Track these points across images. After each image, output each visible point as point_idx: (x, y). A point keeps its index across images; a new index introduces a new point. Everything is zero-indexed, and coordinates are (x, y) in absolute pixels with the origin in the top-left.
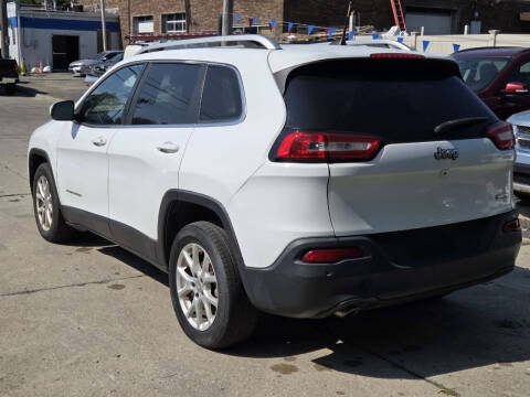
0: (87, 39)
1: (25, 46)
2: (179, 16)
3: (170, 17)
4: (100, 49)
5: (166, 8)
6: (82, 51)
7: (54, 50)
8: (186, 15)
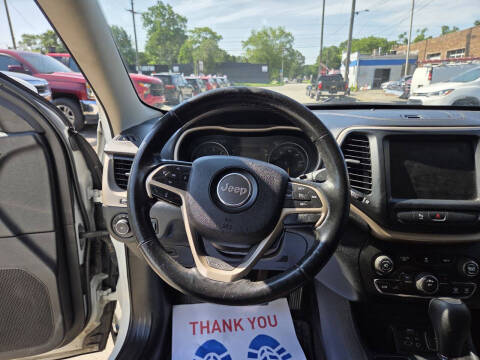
0: (395, 70)
1: (359, 75)
2: (459, 51)
3: (453, 52)
4: (403, 74)
5: (451, 46)
6: (391, 76)
7: (375, 76)
8: (466, 50)
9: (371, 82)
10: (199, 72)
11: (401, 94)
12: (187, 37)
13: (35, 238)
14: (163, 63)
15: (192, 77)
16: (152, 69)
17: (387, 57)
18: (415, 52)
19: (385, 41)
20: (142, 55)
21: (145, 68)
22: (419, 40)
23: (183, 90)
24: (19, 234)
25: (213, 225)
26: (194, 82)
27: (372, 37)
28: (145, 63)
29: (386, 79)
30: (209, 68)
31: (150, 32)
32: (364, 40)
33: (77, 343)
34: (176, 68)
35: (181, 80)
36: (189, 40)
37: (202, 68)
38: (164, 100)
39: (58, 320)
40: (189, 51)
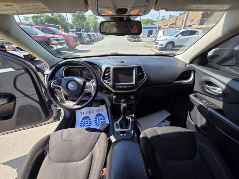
0: (154, 30)
2: (173, 24)
3: (171, 24)
4: (156, 32)
6: (153, 33)
7: (148, 33)
8: (175, 24)
9: (147, 35)
10: (91, 31)
11: (155, 39)
12: (86, 18)
13: (32, 96)
14: (79, 28)
15: (89, 33)
16: (75, 30)
17: (152, 26)
18: (160, 24)
19: (152, 20)
20: (71, 25)
21: (72, 30)
22: (162, 20)
23: (86, 39)
24: (26, 96)
25: (68, 94)
26: (89, 35)
27: (148, 19)
28: (72, 28)
29: (151, 34)
30: (95, 30)
31: (73, 16)
32: (145, 20)
33: (51, 119)
34: (83, 30)
35: (85, 34)
36: (87, 19)
37: (92, 30)
38: (79, 43)
39: (43, 115)
40: (87, 23)
